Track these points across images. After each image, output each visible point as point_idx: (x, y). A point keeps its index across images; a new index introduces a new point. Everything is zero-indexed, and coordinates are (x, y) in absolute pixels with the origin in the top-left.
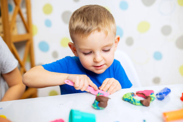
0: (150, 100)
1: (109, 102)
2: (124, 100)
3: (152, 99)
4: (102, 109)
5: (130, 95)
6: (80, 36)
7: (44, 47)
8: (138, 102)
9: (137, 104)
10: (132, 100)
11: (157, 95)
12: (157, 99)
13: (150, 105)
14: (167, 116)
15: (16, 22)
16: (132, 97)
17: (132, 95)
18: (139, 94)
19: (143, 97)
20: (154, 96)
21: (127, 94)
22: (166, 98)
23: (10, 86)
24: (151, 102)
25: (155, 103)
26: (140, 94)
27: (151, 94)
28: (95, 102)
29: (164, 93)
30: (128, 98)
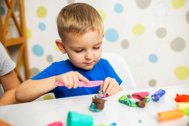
0: (146, 101)
1: (106, 104)
2: (121, 102)
3: (148, 100)
4: (99, 111)
5: (126, 97)
6: (75, 35)
7: (38, 51)
8: (134, 104)
9: (133, 105)
10: (128, 102)
11: (152, 96)
12: (152, 100)
13: (146, 106)
14: (162, 116)
15: (9, 25)
16: (128, 99)
17: (128, 97)
18: (134, 96)
19: (138, 99)
20: (149, 97)
21: (123, 96)
22: (161, 99)
23: (6, 90)
24: (146, 103)
25: (150, 104)
26: (136, 96)
27: (147, 96)
28: (92, 105)
29: (158, 94)
30: (124, 100)
